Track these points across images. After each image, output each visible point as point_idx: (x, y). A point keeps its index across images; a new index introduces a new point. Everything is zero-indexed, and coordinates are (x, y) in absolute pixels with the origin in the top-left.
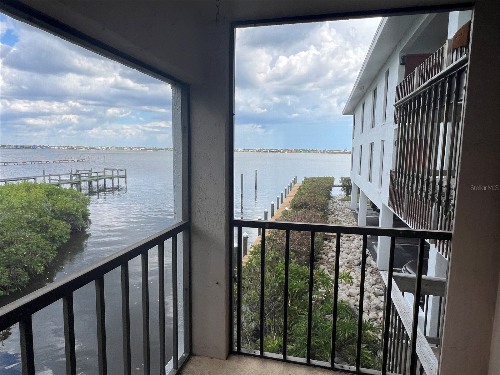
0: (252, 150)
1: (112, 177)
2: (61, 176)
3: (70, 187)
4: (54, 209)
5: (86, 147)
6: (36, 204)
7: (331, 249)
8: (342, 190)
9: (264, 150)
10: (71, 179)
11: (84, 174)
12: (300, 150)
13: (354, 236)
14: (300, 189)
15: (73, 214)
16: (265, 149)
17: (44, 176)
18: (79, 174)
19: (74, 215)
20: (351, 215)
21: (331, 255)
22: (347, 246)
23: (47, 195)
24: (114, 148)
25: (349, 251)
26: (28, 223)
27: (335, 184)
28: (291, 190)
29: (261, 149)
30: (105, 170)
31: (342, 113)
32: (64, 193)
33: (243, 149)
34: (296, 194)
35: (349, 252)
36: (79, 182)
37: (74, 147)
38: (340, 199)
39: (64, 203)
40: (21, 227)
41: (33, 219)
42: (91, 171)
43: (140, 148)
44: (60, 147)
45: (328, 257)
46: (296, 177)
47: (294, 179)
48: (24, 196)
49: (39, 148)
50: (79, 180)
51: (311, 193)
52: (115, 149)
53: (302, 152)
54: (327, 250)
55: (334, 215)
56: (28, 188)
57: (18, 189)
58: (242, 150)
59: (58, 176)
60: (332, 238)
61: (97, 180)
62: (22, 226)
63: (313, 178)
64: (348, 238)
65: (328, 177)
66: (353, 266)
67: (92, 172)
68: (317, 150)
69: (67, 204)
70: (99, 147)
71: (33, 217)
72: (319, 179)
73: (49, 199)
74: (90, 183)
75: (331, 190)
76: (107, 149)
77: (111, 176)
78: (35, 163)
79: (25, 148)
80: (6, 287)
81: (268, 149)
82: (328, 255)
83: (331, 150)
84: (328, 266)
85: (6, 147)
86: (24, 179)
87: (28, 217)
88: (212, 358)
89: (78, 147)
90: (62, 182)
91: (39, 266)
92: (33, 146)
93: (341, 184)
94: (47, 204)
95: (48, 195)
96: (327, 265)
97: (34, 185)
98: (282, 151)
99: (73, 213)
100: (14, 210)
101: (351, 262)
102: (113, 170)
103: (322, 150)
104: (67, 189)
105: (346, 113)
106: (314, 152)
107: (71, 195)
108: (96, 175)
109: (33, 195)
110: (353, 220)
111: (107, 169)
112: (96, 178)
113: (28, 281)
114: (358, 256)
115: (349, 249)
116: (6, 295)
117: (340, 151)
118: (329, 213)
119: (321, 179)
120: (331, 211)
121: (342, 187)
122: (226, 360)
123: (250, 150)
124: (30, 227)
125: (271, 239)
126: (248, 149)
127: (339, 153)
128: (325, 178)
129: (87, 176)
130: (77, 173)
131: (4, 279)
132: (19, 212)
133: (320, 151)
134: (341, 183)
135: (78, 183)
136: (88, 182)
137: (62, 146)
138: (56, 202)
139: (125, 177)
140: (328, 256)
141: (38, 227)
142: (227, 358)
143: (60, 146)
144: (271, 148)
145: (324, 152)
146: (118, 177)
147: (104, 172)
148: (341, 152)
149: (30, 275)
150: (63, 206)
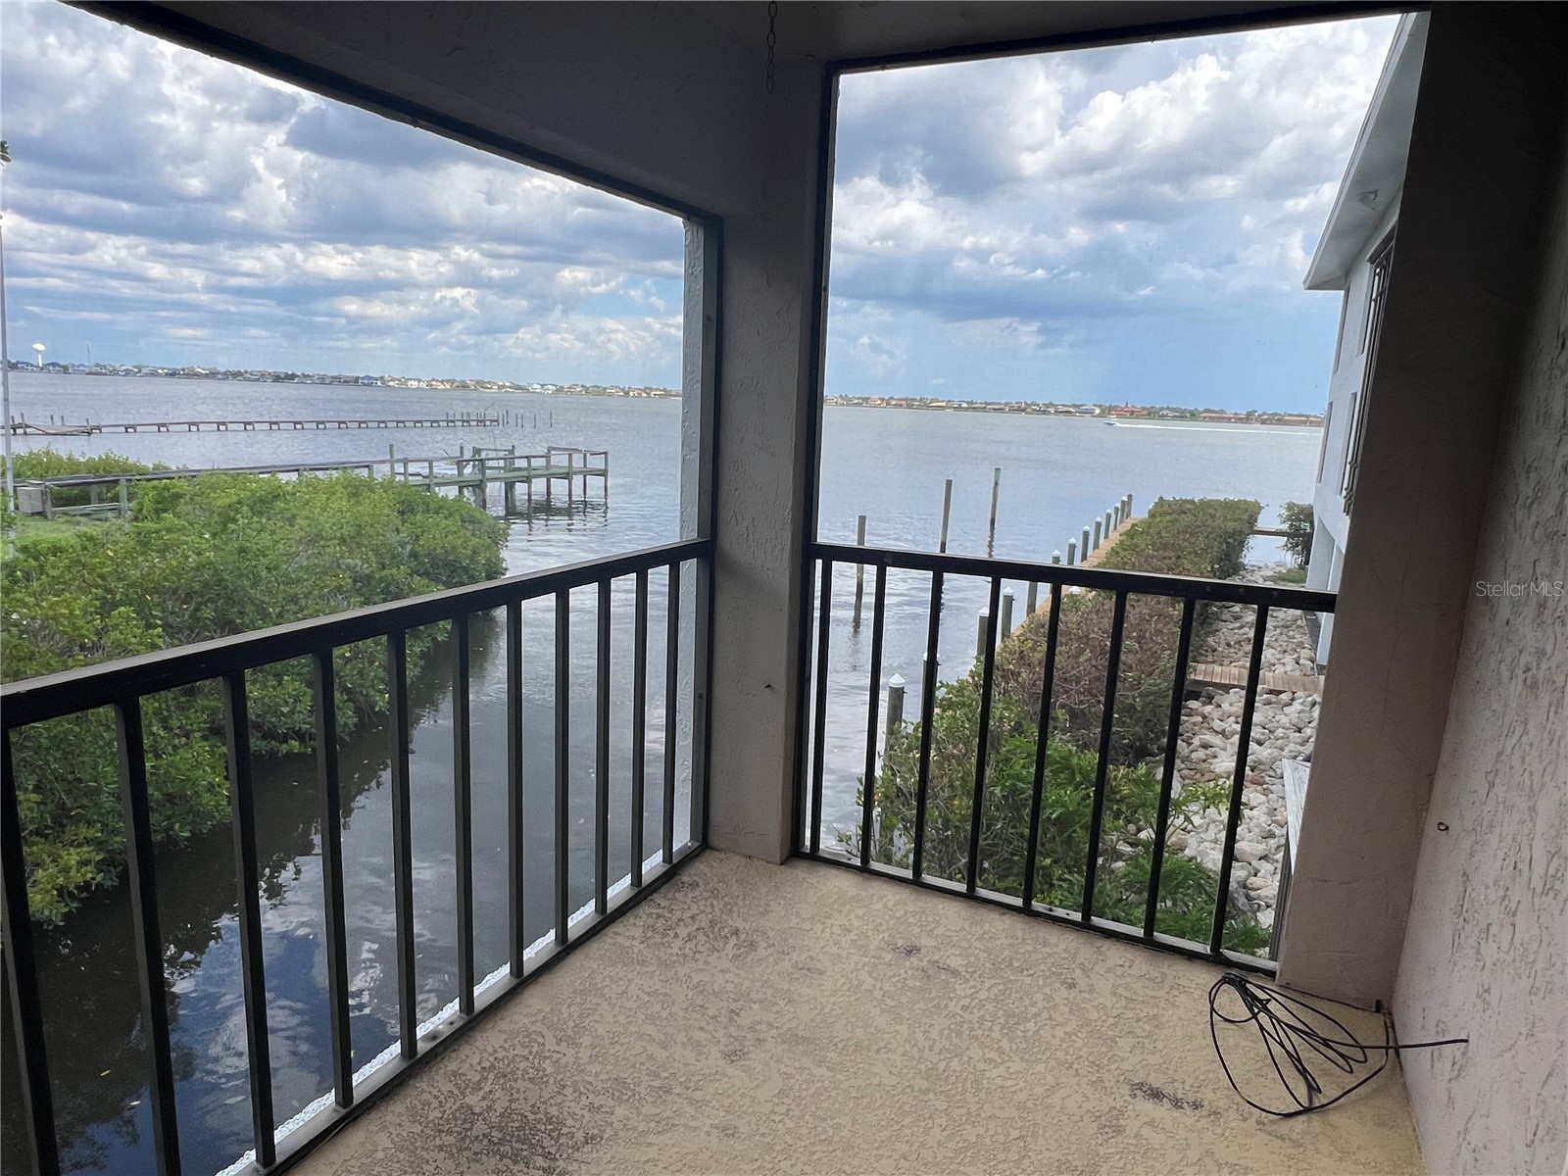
0: (996, 407)
1: (568, 474)
2: (434, 464)
3: (457, 493)
4: (418, 549)
5: (500, 384)
6: (372, 532)
7: (1205, 725)
8: (1286, 546)
9: (1038, 405)
10: (460, 473)
11: (493, 459)
12: (1162, 409)
13: (1294, 693)
14: (1131, 534)
15: (464, 567)
16: (1040, 402)
17: (392, 462)
18: (481, 460)
19: (466, 569)
20: (1299, 627)
21: (1200, 739)
22: (1262, 719)
23: (399, 512)
24: (578, 390)
25: (1263, 734)
26: (355, 581)
27: (1260, 525)
28: (1106, 536)
29: (1025, 403)
30: (549, 451)
31: (1304, 283)
32: (441, 508)
33: (967, 403)
34: (1112, 548)
35: (1262, 737)
36: (481, 481)
37: (468, 382)
38: (1272, 573)
39: (441, 535)
40: (339, 589)
41: (367, 572)
42: (512, 452)
43: (651, 389)
44: (434, 383)
45: (1191, 747)
46: (1130, 496)
47: (1123, 502)
48: (344, 508)
49: (379, 383)
50: (480, 477)
51: (1165, 547)
52: (581, 391)
53: (1167, 416)
54: (1190, 726)
55: (1238, 625)
56: (354, 491)
57: (330, 491)
58: (964, 405)
59: (426, 464)
60: (1217, 693)
61: (528, 480)
62: (341, 586)
63: (1186, 501)
64: (1273, 698)
65: (1240, 501)
66: (1267, 779)
67: (517, 454)
68: (1222, 412)
69: (450, 537)
70: (535, 386)
71: (366, 565)
72: (1206, 505)
73: (404, 522)
74: (510, 487)
75: (1242, 544)
76: (557, 390)
77: (566, 471)
78: (370, 425)
79: (345, 382)
80: (304, 734)
81: (1051, 405)
82: (1193, 741)
83: (1276, 414)
84: (1186, 772)
85: (296, 380)
86: (342, 467)
87: (356, 565)
88: (750, 857)
89: (481, 384)
90: (436, 481)
91: (380, 691)
92: (363, 378)
93: (1285, 527)
94: (401, 535)
95: (402, 513)
96: (1183, 769)
97: (367, 482)
98: (1098, 411)
99: (464, 564)
100: (322, 543)
101: (1262, 767)
102: (571, 452)
103: (1243, 413)
104: (451, 498)
105: (1317, 283)
106: (1212, 419)
107: (461, 515)
108: (526, 466)
109: (365, 508)
110: (1301, 645)
111: (555, 449)
112: (525, 473)
113: (356, 725)
114: (1292, 751)
115: (1264, 728)
116: (305, 754)
117: (1308, 416)
118: (1224, 617)
119: (1211, 506)
120: (1230, 609)
121: (1285, 539)
122: (781, 864)
123: (990, 404)
124: (359, 592)
125: (1004, 670)
126: (985, 403)
127: (1304, 423)
128: (1228, 506)
129: (501, 468)
130: (477, 457)
131: (299, 712)
132: (334, 549)
133: (1236, 414)
134: (1284, 522)
135: (479, 486)
136: (503, 484)
137: (437, 381)
138: (423, 532)
139: (604, 473)
140: (1189, 744)
141: (378, 594)
142: (783, 863)
143: (433, 380)
144: (1062, 399)
145: (1248, 418)
146: (586, 473)
147: (547, 457)
148: (1311, 422)
149: (358, 711)
150: (438, 541)
